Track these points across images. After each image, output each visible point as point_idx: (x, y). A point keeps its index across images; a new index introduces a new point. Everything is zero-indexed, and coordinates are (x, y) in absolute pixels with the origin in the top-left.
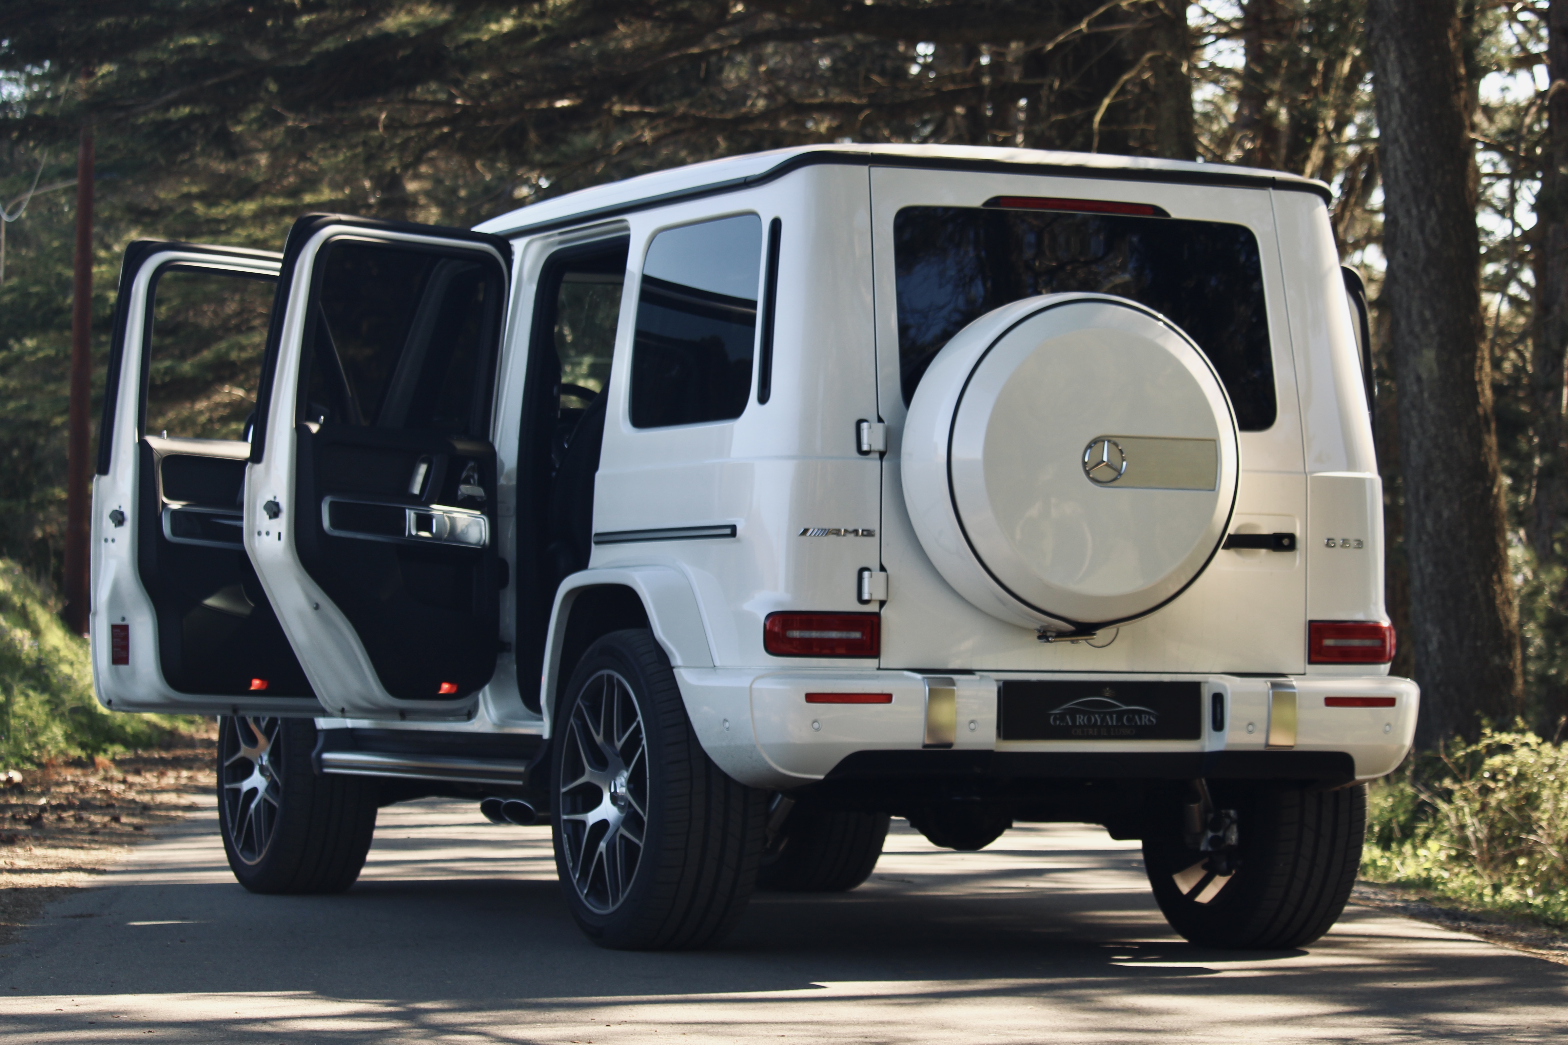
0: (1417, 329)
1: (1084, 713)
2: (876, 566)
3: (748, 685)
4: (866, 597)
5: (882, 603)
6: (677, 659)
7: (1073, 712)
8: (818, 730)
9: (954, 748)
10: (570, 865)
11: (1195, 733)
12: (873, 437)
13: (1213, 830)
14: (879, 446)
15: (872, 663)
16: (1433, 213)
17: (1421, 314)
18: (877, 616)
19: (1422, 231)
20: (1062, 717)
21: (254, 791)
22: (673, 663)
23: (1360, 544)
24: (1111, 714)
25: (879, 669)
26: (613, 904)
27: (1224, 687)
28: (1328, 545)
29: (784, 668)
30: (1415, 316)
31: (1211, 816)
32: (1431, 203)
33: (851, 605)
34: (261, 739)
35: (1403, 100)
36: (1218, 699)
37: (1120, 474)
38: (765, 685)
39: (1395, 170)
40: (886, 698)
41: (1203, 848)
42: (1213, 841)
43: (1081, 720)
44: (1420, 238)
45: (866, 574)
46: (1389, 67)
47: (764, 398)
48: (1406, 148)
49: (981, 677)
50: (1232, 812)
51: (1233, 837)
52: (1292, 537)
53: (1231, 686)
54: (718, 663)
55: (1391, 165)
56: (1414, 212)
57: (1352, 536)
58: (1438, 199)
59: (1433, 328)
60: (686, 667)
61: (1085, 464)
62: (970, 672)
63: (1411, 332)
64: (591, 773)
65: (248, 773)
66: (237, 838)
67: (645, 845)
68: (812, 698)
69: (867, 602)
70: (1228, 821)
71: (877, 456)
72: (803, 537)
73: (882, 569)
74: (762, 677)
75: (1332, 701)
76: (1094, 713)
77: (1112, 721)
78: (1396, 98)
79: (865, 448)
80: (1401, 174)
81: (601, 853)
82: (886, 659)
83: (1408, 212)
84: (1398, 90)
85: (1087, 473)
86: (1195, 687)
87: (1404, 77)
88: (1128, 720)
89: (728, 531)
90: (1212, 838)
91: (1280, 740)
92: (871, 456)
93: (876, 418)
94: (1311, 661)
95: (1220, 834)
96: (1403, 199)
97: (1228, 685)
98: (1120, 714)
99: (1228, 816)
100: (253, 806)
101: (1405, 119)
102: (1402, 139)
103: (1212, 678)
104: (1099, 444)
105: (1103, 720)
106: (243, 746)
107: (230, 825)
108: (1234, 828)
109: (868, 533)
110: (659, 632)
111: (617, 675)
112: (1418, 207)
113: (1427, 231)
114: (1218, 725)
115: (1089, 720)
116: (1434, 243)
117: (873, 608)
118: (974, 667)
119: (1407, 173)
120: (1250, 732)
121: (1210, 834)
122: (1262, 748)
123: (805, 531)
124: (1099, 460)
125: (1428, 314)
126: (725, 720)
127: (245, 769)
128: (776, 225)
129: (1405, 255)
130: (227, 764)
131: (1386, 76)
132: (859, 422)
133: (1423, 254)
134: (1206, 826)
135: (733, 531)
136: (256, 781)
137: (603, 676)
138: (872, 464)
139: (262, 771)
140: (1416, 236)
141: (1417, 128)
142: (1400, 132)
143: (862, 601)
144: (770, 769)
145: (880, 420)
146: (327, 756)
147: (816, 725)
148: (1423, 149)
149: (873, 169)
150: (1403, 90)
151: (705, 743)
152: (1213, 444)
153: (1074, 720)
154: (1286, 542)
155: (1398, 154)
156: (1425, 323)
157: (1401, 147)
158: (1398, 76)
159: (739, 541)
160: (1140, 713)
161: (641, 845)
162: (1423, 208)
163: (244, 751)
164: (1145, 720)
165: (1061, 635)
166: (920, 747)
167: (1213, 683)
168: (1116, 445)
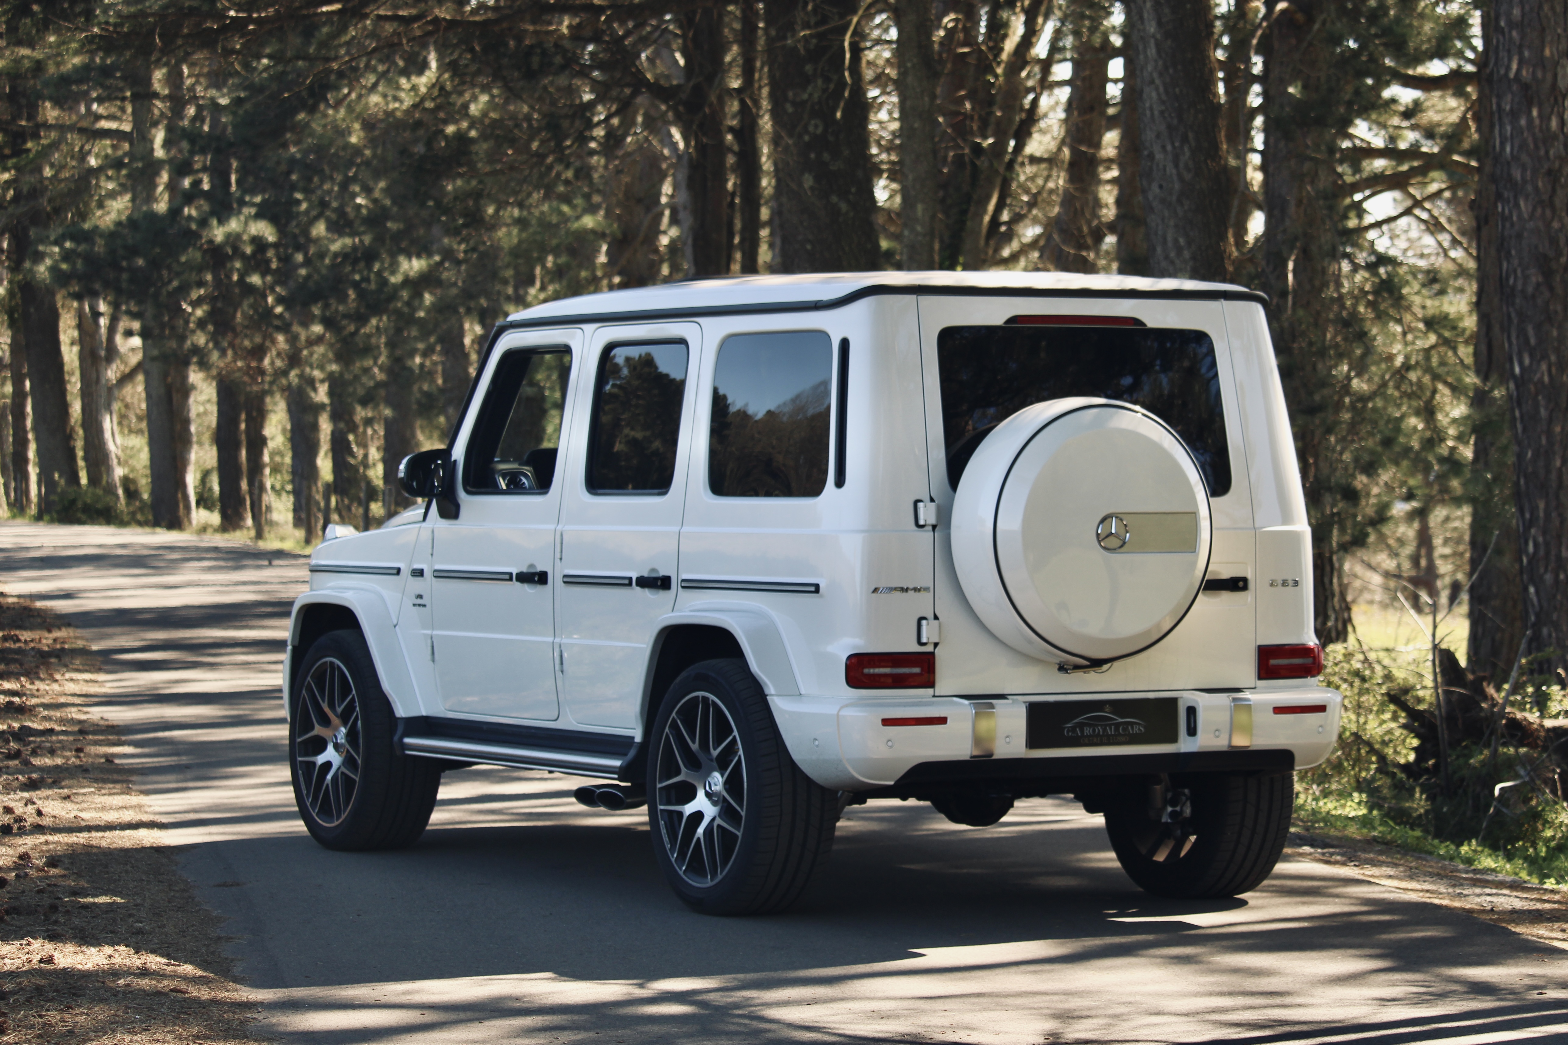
0: (1172, 254)
1: (1090, 725)
2: (930, 616)
3: (835, 712)
4: (924, 640)
5: (936, 645)
6: (770, 689)
7: (1081, 725)
8: (891, 747)
9: (994, 757)
10: (668, 846)
11: (1173, 738)
12: (927, 514)
13: (1172, 806)
14: (932, 520)
15: (930, 691)
16: (1186, 149)
17: (1176, 241)
18: (932, 655)
19: (1176, 166)
20: (1073, 729)
21: (328, 765)
22: (767, 692)
23: (1296, 584)
24: (1110, 726)
25: (934, 696)
26: (712, 880)
27: (1197, 702)
28: (1272, 585)
29: (861, 698)
30: (1170, 244)
31: (1169, 795)
32: (1185, 139)
33: (912, 647)
34: (335, 720)
35: (1158, 45)
36: (1192, 711)
37: (1124, 543)
38: (850, 713)
39: (1151, 109)
40: (942, 721)
41: (1164, 820)
42: (1173, 814)
43: (1087, 731)
44: (1174, 171)
45: (924, 622)
46: (1146, 15)
47: (840, 482)
48: (1161, 89)
49: (1014, 701)
50: (1186, 791)
51: (1188, 811)
52: (1245, 580)
53: (1202, 701)
54: (803, 692)
55: (1147, 105)
56: (1169, 148)
57: (1290, 578)
58: (1191, 135)
59: (1186, 254)
60: (778, 695)
61: (1098, 535)
62: (1002, 697)
63: (1167, 257)
64: (687, 774)
65: (322, 748)
66: (313, 804)
67: (743, 835)
68: (887, 722)
69: (925, 644)
70: (1184, 798)
71: (930, 528)
72: (874, 595)
73: (936, 618)
74: (846, 706)
75: (1279, 710)
76: (1097, 725)
77: (1111, 731)
78: (1152, 41)
79: (922, 522)
80: (1156, 113)
81: (699, 839)
82: (940, 688)
83: (1164, 147)
84: (1153, 36)
85: (1099, 542)
86: (1174, 701)
87: (1160, 24)
88: (1124, 730)
89: (813, 589)
90: (1172, 812)
91: (1240, 741)
92: (926, 528)
93: (928, 499)
94: (1261, 677)
95: (1178, 809)
96: (1158, 136)
97: (1199, 700)
98: (1117, 725)
99: (1184, 794)
100: (329, 777)
101: (1160, 63)
102: (1158, 81)
103: (1185, 694)
104: (1109, 520)
105: (1104, 730)
106: (317, 726)
107: (305, 792)
108: (1188, 804)
109: (927, 589)
110: (754, 667)
111: (712, 697)
112: (1173, 144)
113: (1181, 165)
114: (1192, 731)
115: (1094, 731)
116: (1188, 176)
117: (929, 648)
118: (1006, 692)
119: (1162, 113)
120: (1217, 737)
121: (1170, 809)
122: (1225, 749)
123: (876, 590)
124: (1108, 532)
125: (1182, 241)
126: (815, 739)
127: (320, 745)
128: (845, 345)
129: (1161, 187)
130: (299, 740)
131: (1143, 23)
132: (917, 502)
133: (1177, 186)
134: (1166, 803)
135: (817, 588)
136: (330, 755)
137: (698, 697)
138: (927, 535)
139: (337, 747)
140: (1171, 170)
141: (1171, 71)
142: (1155, 75)
143: (921, 644)
144: (853, 777)
145: (932, 500)
146: (408, 740)
147: (890, 743)
148: (1177, 90)
149: (920, 298)
150: (1158, 36)
151: (796, 756)
152: (1194, 515)
153: (1082, 731)
154: (1241, 584)
155: (1154, 94)
156: (1179, 250)
157: (1157, 89)
158: (1154, 23)
159: (822, 596)
160: (1132, 724)
161: (739, 834)
162: (1177, 144)
163: (318, 730)
164: (1136, 729)
165: (1077, 667)
166: (968, 758)
167: (1188, 698)
168: (1121, 520)
